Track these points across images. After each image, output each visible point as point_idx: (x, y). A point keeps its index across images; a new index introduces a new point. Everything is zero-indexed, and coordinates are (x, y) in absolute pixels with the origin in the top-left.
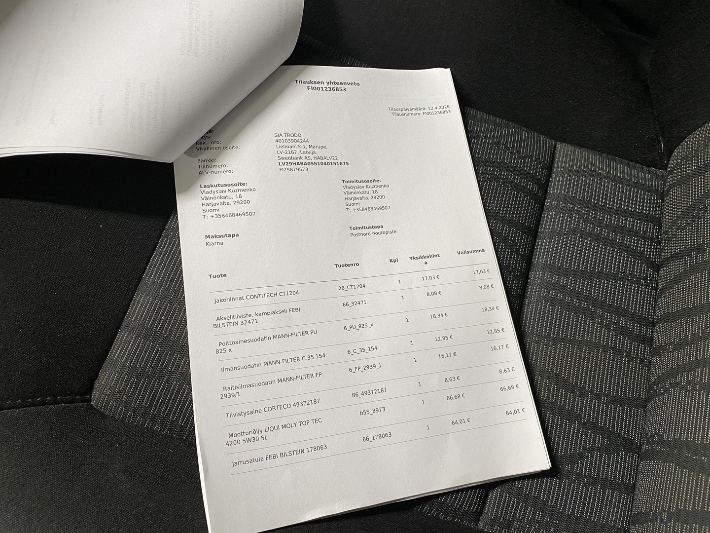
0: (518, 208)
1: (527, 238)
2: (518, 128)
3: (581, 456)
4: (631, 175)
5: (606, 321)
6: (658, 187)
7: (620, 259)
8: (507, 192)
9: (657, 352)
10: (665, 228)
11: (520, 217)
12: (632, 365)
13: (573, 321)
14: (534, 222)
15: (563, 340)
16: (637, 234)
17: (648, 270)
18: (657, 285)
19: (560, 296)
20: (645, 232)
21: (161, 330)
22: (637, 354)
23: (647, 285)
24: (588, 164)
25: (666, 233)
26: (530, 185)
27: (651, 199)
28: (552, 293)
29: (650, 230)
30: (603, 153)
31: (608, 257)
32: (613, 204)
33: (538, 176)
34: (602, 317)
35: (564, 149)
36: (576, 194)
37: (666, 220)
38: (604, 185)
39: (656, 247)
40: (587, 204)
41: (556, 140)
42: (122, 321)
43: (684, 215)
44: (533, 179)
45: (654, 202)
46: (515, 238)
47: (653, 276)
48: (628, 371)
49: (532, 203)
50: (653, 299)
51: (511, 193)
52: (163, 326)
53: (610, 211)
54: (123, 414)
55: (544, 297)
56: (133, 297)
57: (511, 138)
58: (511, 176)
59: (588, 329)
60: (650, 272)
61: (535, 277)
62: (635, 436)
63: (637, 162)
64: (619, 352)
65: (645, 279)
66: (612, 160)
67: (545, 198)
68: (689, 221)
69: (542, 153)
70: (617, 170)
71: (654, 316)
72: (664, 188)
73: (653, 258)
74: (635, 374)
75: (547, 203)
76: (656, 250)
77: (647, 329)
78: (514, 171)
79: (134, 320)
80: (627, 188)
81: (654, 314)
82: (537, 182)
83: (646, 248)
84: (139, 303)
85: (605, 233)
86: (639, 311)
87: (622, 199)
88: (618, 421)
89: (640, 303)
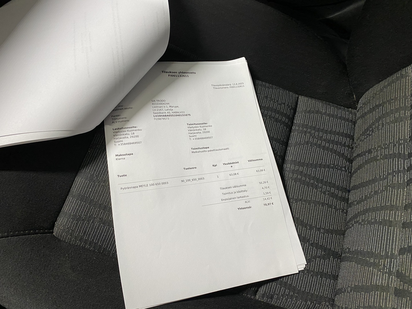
0: (277, 131)
1: (282, 147)
2: (278, 89)
3: (310, 260)
4: (338, 112)
5: (324, 190)
6: (352, 119)
7: (331, 157)
8: (271, 123)
9: (350, 205)
10: (355, 141)
11: (278, 136)
12: (337, 213)
13: (306, 190)
14: (286, 138)
15: (301, 200)
16: (341, 144)
17: (346, 162)
18: (351, 171)
19: (299, 177)
20: (345, 143)
21: (89, 196)
22: (340, 207)
23: (346, 171)
24: (315, 107)
25: (356, 144)
26: (284, 119)
27: (348, 125)
28: (295, 176)
29: (348, 142)
30: (324, 101)
31: (325, 156)
32: (328, 128)
33: (288, 114)
34: (321, 187)
35: (303, 99)
36: (308, 123)
37: (356, 137)
38: (323, 118)
39: (351, 151)
40: (314, 128)
41: (299, 95)
42: (69, 192)
43: (363, 134)
45: (350, 127)
47: (349, 166)
48: (335, 216)
49: (285, 128)
50: (349, 179)
51: (273, 123)
52: (90, 194)
53: (326, 132)
54: (70, 240)
55: (291, 177)
56: (75, 179)
57: (274, 94)
58: (273, 114)
59: (314, 194)
60: (348, 164)
61: (286, 167)
62: (338, 250)
63: (342, 106)
65: (345, 167)
66: (328, 105)
67: (292, 125)
68: (365, 137)
69: (291, 102)
70: (330, 110)
71: (349, 187)
72: (355, 119)
73: (349, 156)
74: (339, 217)
75: (293, 128)
76: (351, 152)
77: (346, 194)
78: (275, 111)
79: (76, 191)
80: (335, 120)
81: (350, 186)
82: (288, 117)
83: (346, 151)
84: (78, 182)
85: (323, 143)
86: (341, 184)
87: (333, 125)
88: (329, 243)
89: (342, 180)
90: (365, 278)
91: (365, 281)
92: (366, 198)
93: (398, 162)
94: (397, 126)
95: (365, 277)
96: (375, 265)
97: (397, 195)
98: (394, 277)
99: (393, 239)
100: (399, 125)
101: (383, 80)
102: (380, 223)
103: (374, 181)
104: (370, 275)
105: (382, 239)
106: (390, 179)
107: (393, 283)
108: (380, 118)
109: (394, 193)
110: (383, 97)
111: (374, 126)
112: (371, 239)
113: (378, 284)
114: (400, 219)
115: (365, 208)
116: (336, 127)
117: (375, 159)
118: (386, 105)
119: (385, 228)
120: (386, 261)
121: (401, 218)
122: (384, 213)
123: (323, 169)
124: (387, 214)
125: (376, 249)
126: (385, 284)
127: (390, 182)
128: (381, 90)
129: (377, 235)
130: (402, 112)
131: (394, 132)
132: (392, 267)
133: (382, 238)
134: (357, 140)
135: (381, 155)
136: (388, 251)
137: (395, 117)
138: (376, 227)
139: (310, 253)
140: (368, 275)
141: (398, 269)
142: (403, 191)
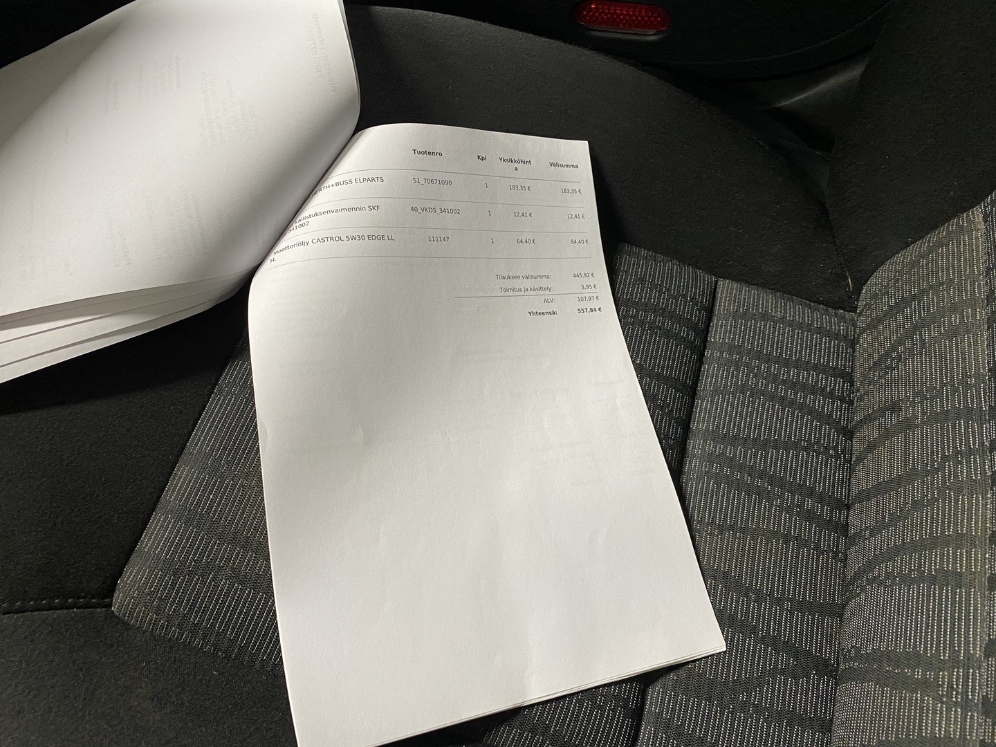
0: (669, 359)
1: (683, 398)
2: (668, 262)
3: (760, 682)
4: (813, 318)
5: (787, 503)
6: (847, 333)
7: (802, 424)
8: (655, 340)
9: (851, 540)
10: (857, 384)
11: (671, 371)
12: (823, 560)
13: (743, 504)
14: (690, 377)
15: (732, 527)
16: (822, 392)
17: (838, 437)
18: (851, 457)
19: (726, 471)
20: (833, 390)
21: (208, 512)
22: (829, 545)
23: (837, 457)
24: (758, 305)
25: (858, 391)
26: (684, 332)
27: (838, 349)
28: (716, 468)
29: (839, 387)
30: (777, 291)
31: (787, 421)
32: (791, 355)
33: (695, 319)
34: (781, 497)
35: (728, 287)
36: (743, 342)
37: (857, 375)
38: (779, 332)
39: (849, 409)
40: (758, 355)
41: (718, 276)
42: (158, 501)
43: (877, 366)
44: (688, 323)
45: (842, 353)
46: (666, 397)
47: (845, 446)
48: (817, 568)
49: (688, 353)
50: (847, 476)
51: (659, 341)
52: (210, 508)
53: (787, 363)
54: (154, 624)
55: (707, 473)
56: (174, 470)
57: (659, 274)
58: (659, 320)
59: (764, 513)
60: (842, 440)
61: (694, 448)
62: (829, 654)
63: (820, 303)
64: (805, 543)
65: (835, 449)
66: (789, 300)
67: (705, 348)
68: (882, 373)
69: (699, 292)
70: (795, 313)
71: (848, 496)
72: (854, 335)
73: (844, 421)
74: (827, 572)
75: (707, 353)
76: (848, 412)
77: (840, 513)
78: (664, 312)
79: (174, 499)
80: (807, 335)
81: (849, 494)
82: (693, 327)
83: (835, 409)
84: (180, 477)
85: (781, 391)
86: (829, 489)
87: (801, 348)
88: (807, 634)
89: (830, 479)
90: (903, 721)
91: (903, 728)
92: (894, 519)
93: (967, 428)
94: (957, 344)
95: (904, 717)
96: (926, 686)
97: (970, 510)
98: (976, 715)
99: (968, 619)
100: (963, 341)
101: (915, 242)
102: (933, 580)
103: (909, 477)
104: (915, 712)
105: (939, 621)
106: (950, 471)
107: (975, 731)
108: (915, 327)
109: (963, 503)
110: (919, 280)
111: (901, 348)
112: (911, 621)
113: (937, 735)
114: (981, 567)
115: (891, 544)
116: (811, 352)
117: (909, 424)
118: (928, 298)
119: (947, 591)
120: (953, 675)
121: (983, 564)
122: (942, 555)
123: (783, 453)
124: (948, 557)
125: (928, 644)
126: (955, 734)
127: (949, 479)
128: (914, 264)
129: (928, 611)
130: (967, 313)
131: (951, 361)
132: (970, 690)
133: (939, 616)
134: (862, 382)
135: (924, 413)
136: (957, 648)
137: (950, 323)
138: (923, 590)
139: (759, 661)
140: (909, 711)
141: (987, 694)
142: (984, 498)
